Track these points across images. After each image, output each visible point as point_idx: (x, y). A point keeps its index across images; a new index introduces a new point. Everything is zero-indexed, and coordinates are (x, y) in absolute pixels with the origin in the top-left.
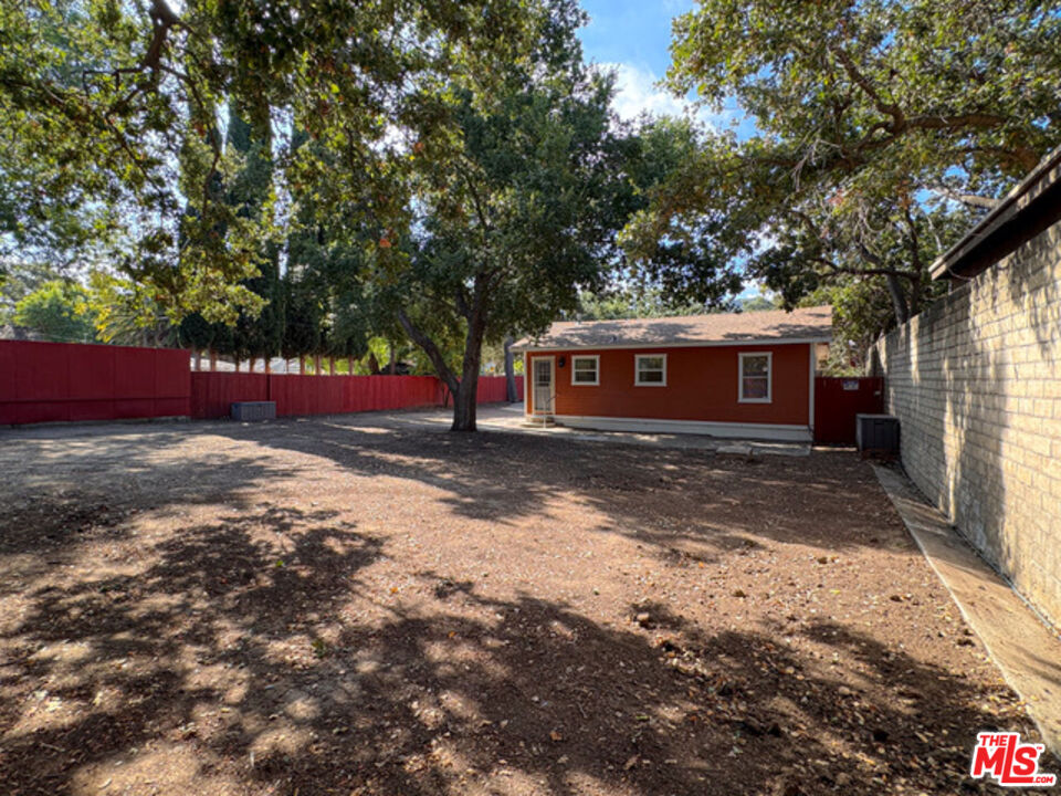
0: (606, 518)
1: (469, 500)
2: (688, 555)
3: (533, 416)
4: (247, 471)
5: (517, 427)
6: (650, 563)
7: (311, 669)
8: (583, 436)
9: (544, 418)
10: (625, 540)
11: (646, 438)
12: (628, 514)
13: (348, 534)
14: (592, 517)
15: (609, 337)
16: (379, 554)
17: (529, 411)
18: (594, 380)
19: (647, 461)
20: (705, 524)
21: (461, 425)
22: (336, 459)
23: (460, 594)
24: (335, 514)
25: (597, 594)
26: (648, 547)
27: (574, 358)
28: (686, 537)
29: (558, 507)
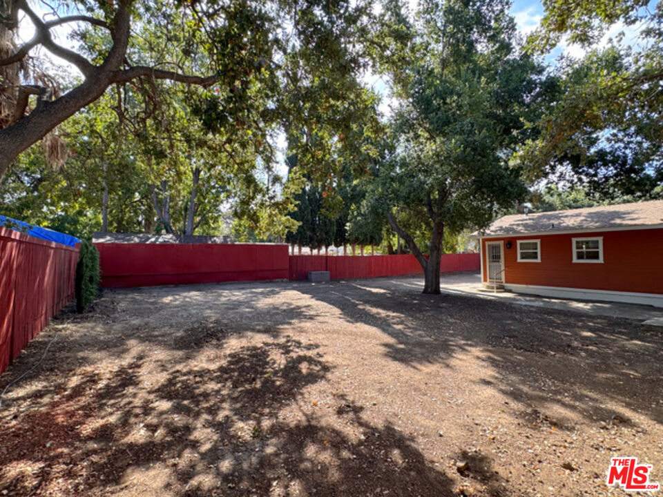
0: (493, 373)
1: (402, 346)
2: (546, 418)
3: (487, 284)
4: (294, 313)
5: (474, 291)
6: (507, 419)
7: (245, 443)
8: (523, 301)
9: (495, 285)
10: (498, 394)
11: (581, 305)
12: (515, 372)
13: (315, 361)
14: (484, 371)
15: (549, 225)
16: (323, 377)
17: (485, 280)
18: (536, 258)
19: (568, 326)
20: (587, 393)
21: (429, 290)
22: (342, 310)
23: (351, 415)
24: (317, 346)
25: (441, 436)
26: (515, 405)
27: (519, 242)
28: (558, 401)
29: (461, 360)
